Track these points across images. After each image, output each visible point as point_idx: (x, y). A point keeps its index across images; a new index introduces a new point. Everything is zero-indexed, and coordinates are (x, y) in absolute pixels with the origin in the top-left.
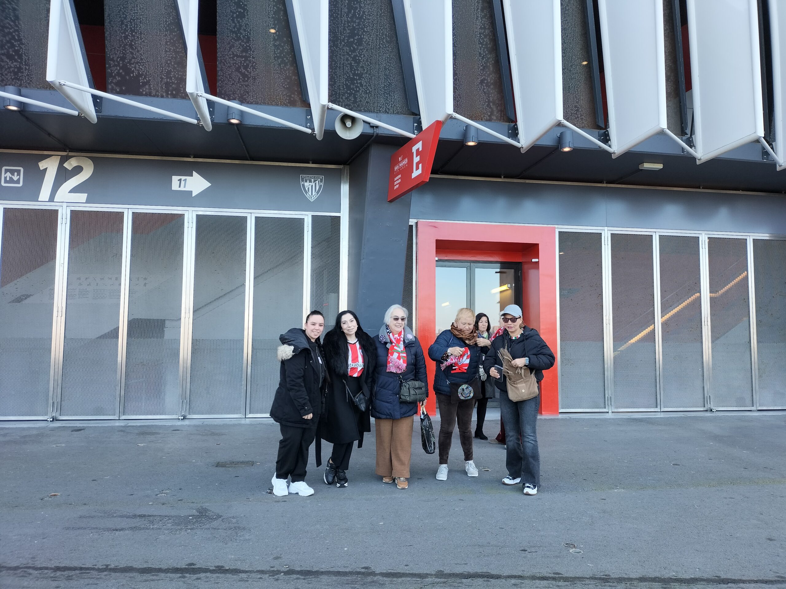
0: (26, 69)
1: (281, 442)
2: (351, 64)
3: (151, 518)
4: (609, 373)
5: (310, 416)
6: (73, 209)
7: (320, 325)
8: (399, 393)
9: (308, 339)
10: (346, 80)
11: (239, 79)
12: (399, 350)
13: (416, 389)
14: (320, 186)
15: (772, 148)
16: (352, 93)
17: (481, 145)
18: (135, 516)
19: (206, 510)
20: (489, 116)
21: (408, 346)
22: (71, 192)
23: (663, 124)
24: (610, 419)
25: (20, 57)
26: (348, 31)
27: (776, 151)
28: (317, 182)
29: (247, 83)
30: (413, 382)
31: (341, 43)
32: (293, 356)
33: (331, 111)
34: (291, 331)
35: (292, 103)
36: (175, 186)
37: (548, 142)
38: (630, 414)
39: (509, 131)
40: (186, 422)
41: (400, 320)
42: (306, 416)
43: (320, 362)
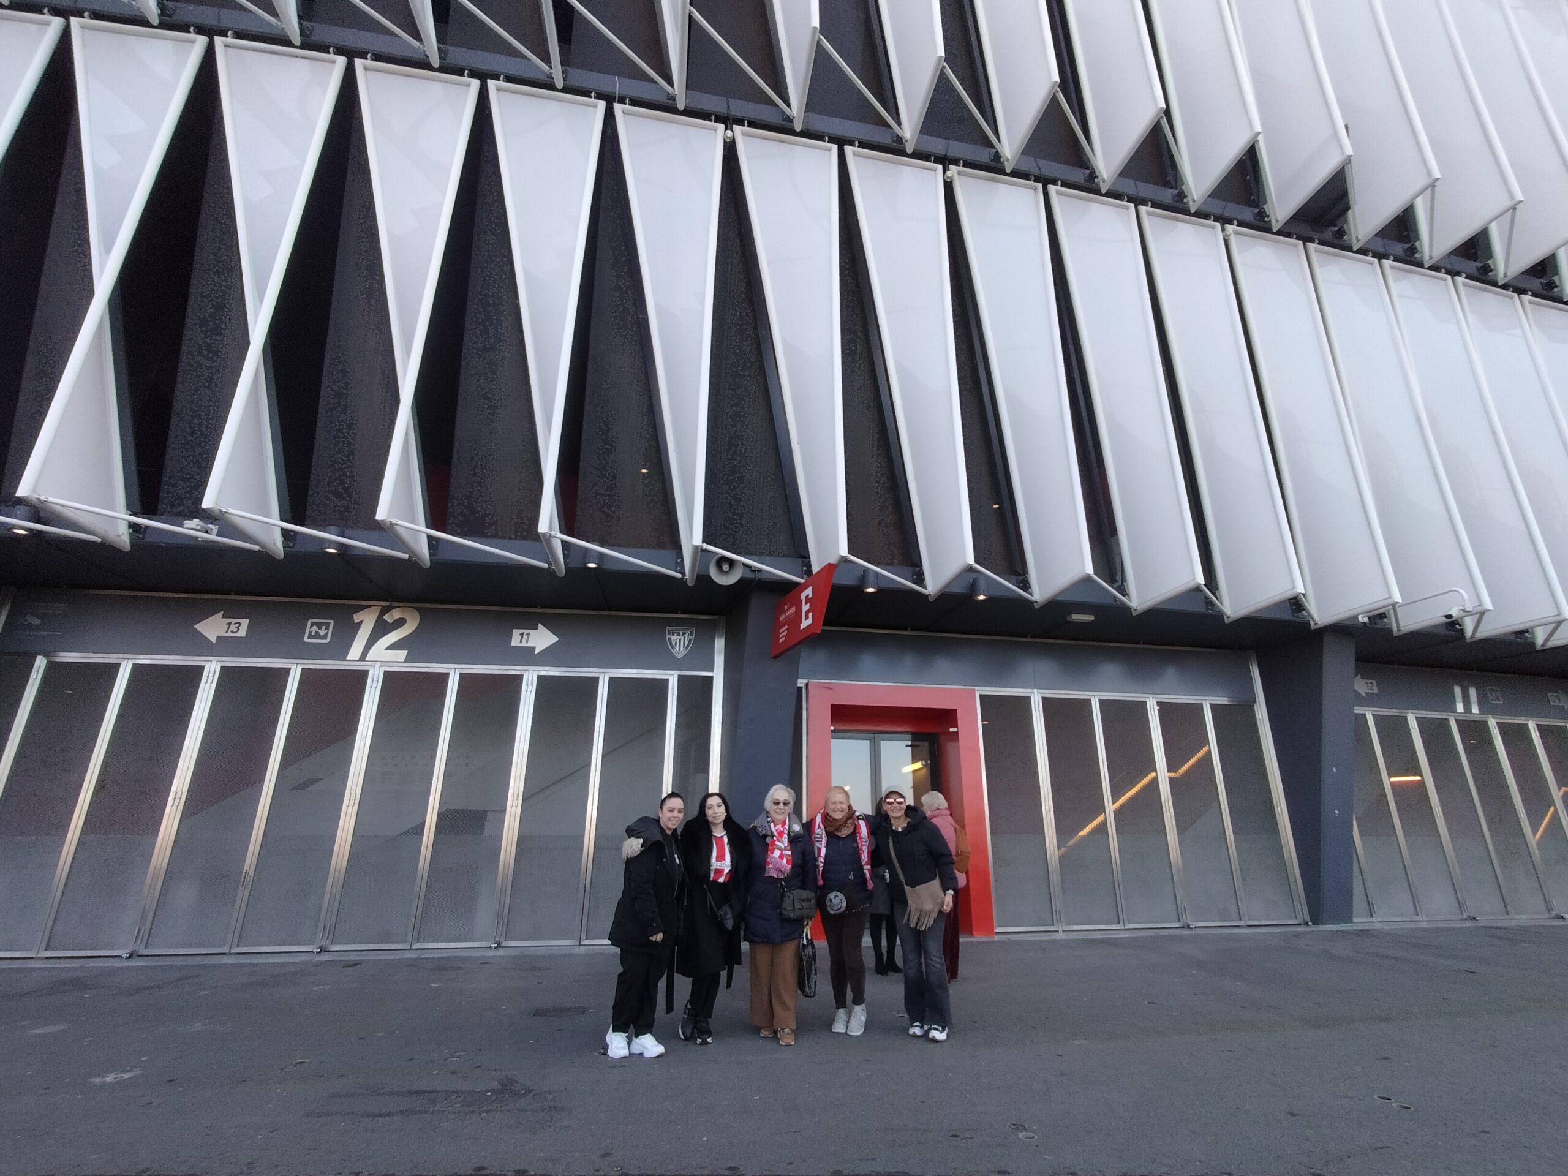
0: (354, 508)
1: (620, 975)
2: (730, 503)
3: (433, 1096)
4: (1055, 877)
5: (659, 937)
6: (388, 669)
7: (680, 812)
8: (779, 905)
9: (662, 830)
10: (725, 520)
11: (601, 519)
12: (783, 846)
13: (803, 900)
14: (690, 641)
15: (1216, 597)
16: (731, 534)
17: (881, 592)
18: (410, 1093)
19: (512, 1081)
20: (891, 560)
21: (793, 840)
22: (388, 648)
23: (1089, 569)
24: (1062, 940)
25: (350, 495)
26: (728, 469)
27: (1220, 597)
28: (687, 635)
29: (609, 524)
30: (799, 891)
31: (719, 481)
32: (642, 852)
33: (704, 553)
34: (641, 820)
35: (661, 546)
36: (515, 642)
37: (959, 589)
38: (1087, 933)
39: (913, 576)
40: (501, 952)
41: (782, 804)
42: (655, 936)
43: (678, 861)
